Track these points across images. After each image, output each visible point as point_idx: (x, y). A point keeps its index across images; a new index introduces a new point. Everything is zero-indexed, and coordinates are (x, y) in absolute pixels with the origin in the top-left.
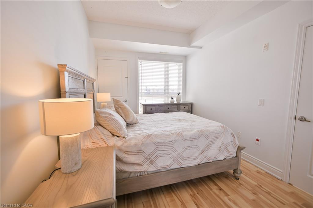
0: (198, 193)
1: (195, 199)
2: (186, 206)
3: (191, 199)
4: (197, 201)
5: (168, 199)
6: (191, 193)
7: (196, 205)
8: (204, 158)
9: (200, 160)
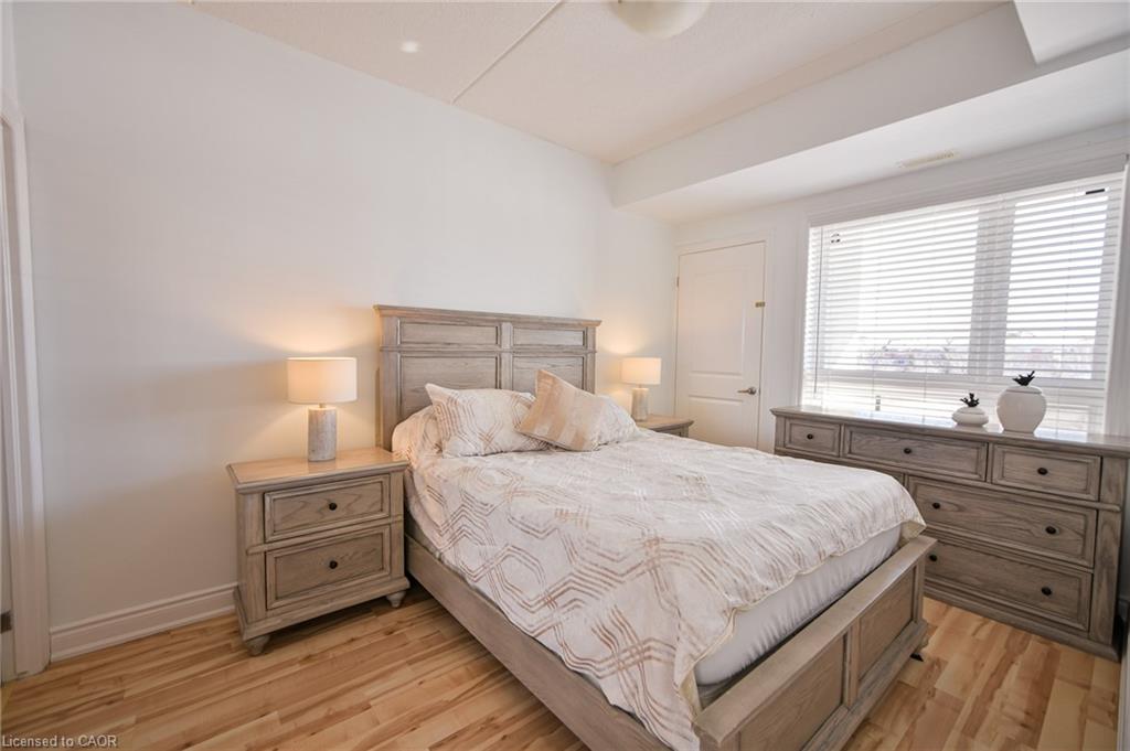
0: (504, 737)
1: (477, 733)
2: (447, 712)
3: (472, 721)
4: (469, 738)
5: (461, 671)
6: (501, 719)
7: (454, 737)
8: (549, 628)
9: (537, 622)
